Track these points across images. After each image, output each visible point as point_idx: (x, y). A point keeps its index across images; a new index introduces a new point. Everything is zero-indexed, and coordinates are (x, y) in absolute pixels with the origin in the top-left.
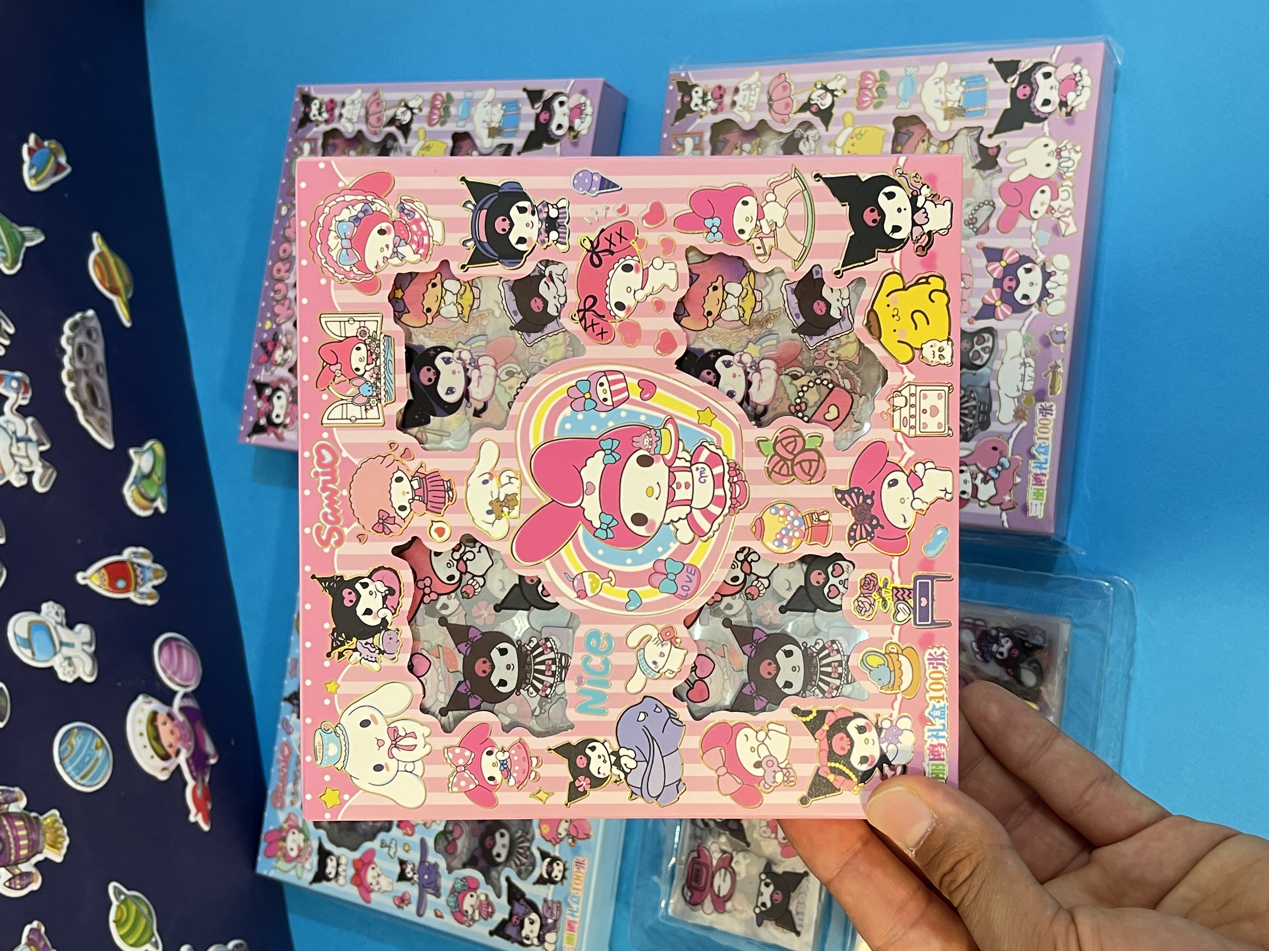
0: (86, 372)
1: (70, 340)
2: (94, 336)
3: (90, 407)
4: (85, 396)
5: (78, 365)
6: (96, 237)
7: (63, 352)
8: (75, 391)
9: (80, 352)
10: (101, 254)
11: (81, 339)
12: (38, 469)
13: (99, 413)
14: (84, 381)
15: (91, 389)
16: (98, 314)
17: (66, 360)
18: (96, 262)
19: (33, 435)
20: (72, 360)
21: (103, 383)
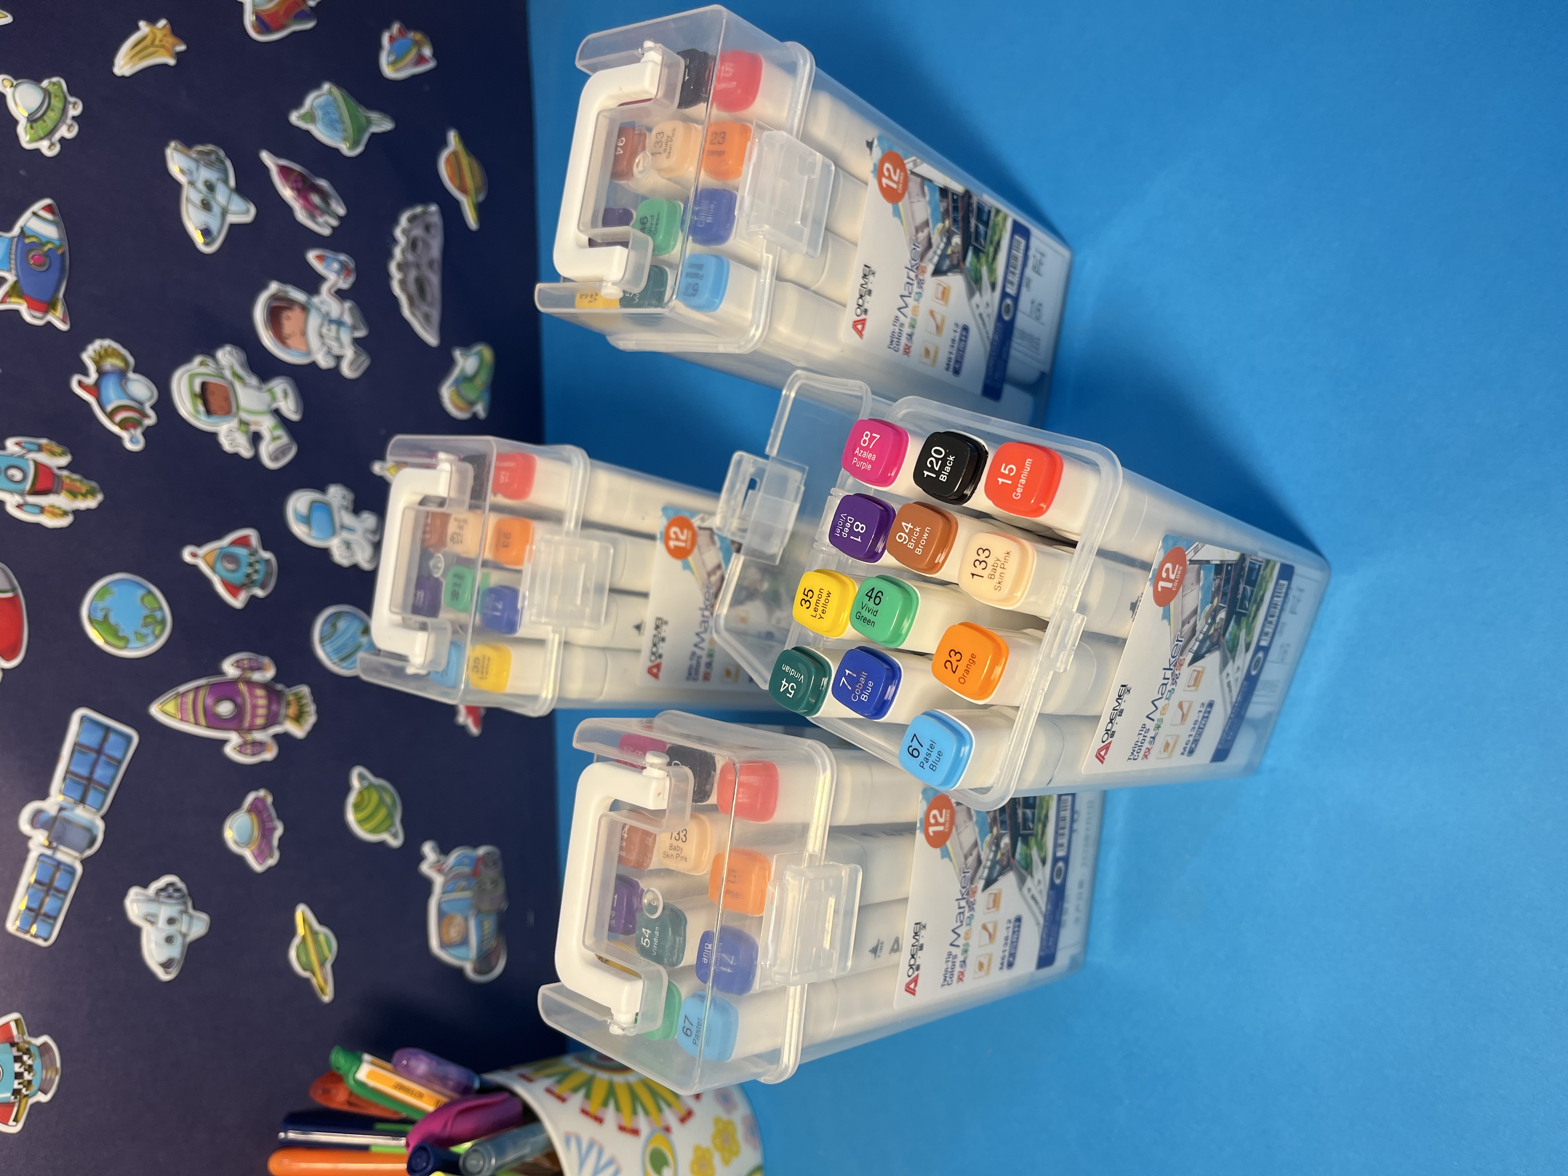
0: (418, 266)
1: (405, 232)
2: (433, 231)
3: (417, 300)
4: (412, 287)
5: (410, 257)
6: (453, 137)
7: (395, 241)
8: (403, 283)
9: (413, 245)
10: (455, 154)
11: (418, 232)
12: (349, 353)
13: (425, 308)
14: (413, 274)
15: (421, 285)
16: (443, 212)
17: (398, 252)
18: (448, 160)
19: (347, 319)
20: (403, 252)
21: (434, 279)
